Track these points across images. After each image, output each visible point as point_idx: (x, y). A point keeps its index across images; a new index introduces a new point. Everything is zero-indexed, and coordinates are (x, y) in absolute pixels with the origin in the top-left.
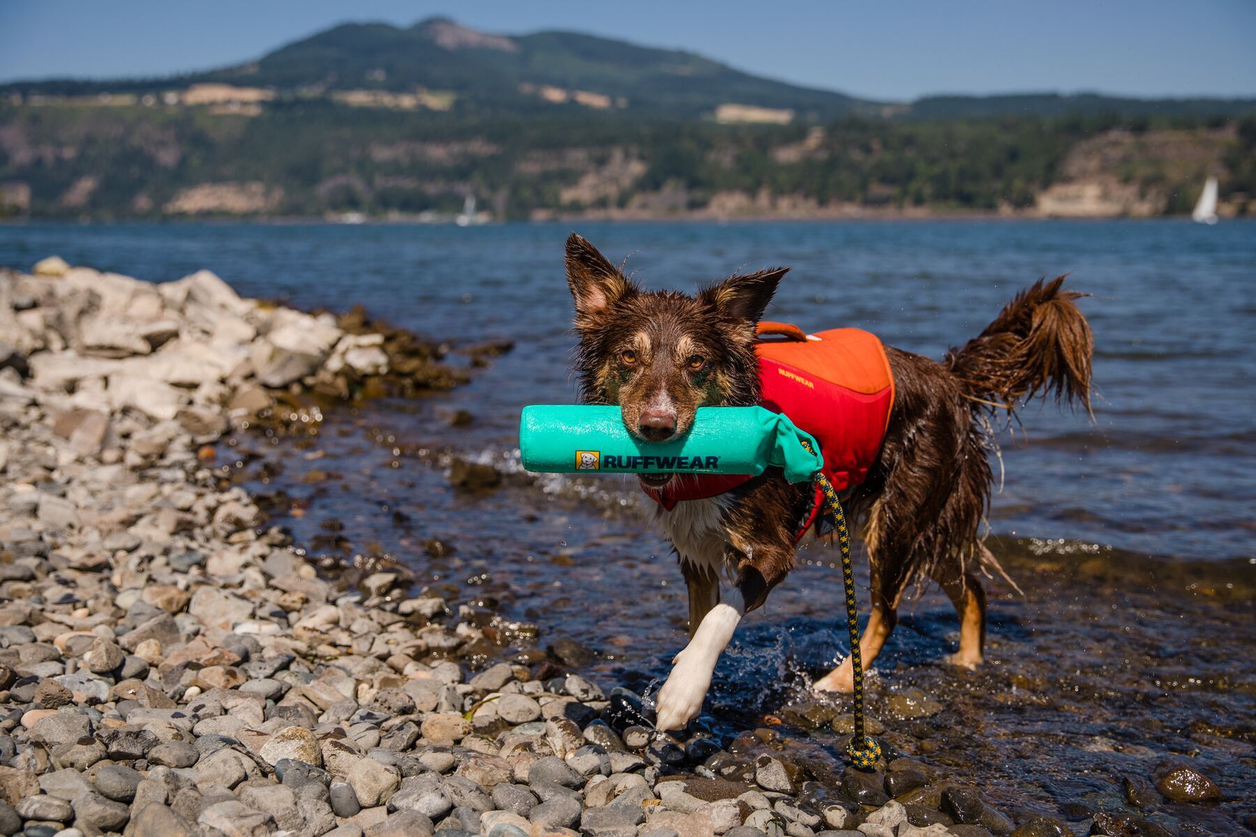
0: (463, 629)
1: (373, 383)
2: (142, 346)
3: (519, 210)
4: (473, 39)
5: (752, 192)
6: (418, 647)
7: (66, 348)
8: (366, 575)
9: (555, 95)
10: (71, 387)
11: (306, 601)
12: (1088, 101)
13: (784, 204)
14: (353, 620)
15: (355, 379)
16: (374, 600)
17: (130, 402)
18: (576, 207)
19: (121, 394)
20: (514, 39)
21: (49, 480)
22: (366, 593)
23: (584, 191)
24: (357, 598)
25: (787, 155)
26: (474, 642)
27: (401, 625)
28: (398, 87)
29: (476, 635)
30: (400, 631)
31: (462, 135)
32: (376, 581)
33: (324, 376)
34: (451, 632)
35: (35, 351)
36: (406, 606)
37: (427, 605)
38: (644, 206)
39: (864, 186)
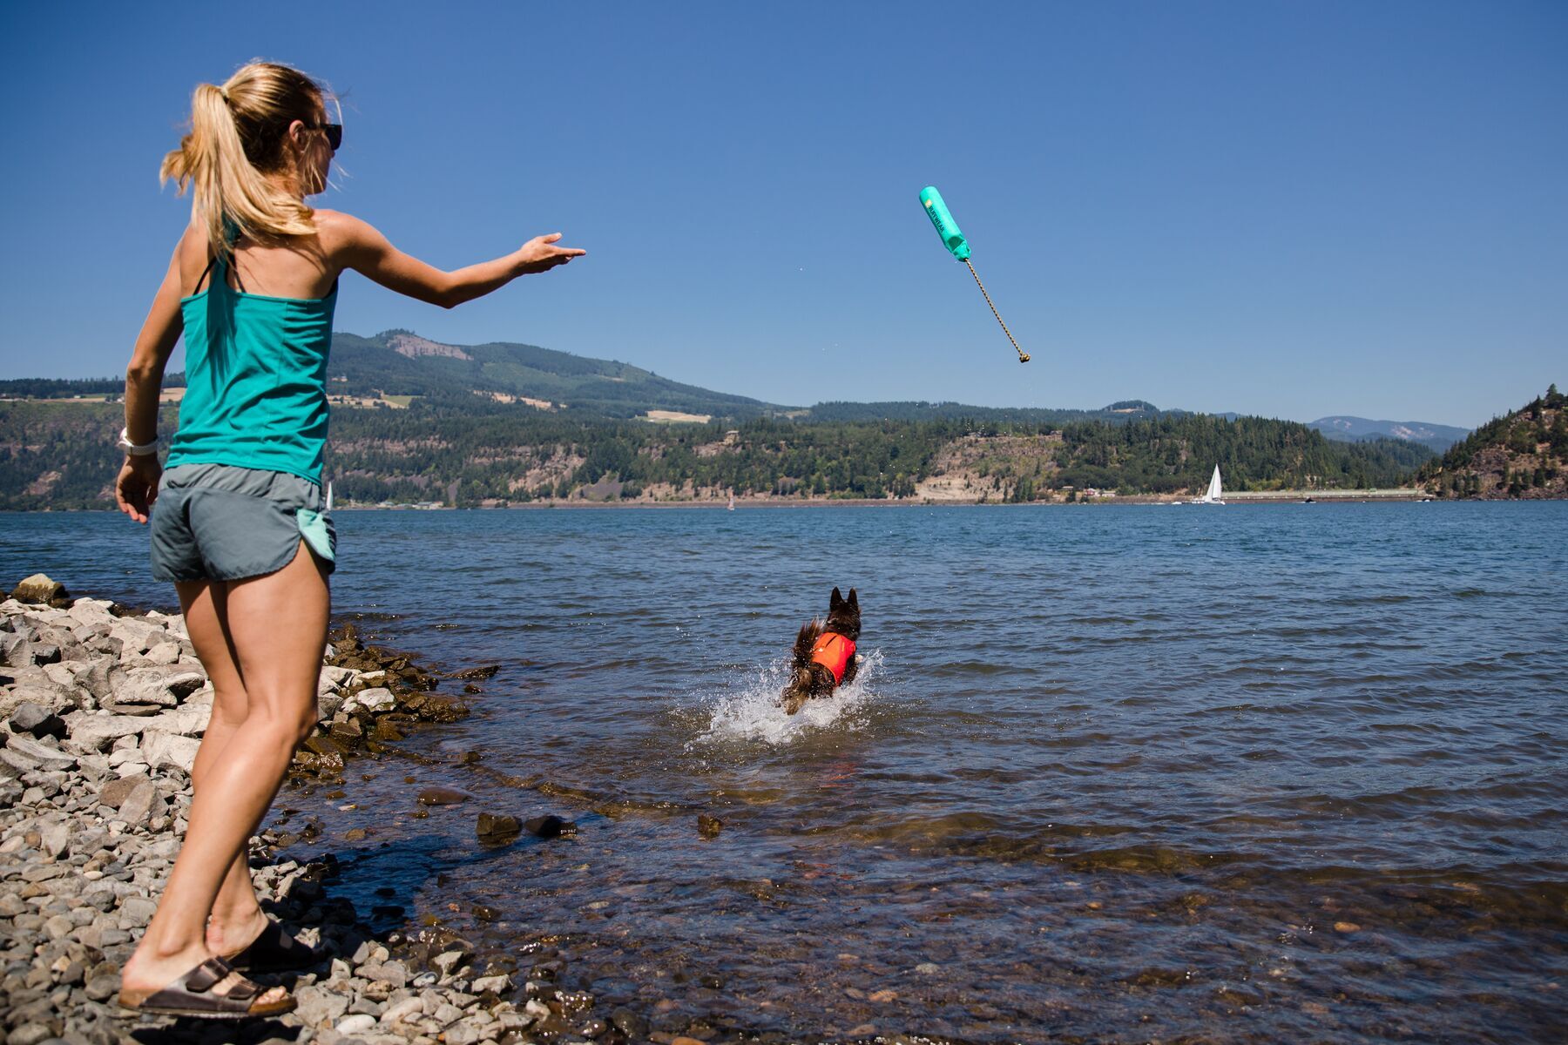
0: (532, 1006)
1: (384, 722)
2: (171, 699)
3: (470, 499)
4: (430, 349)
5: (678, 483)
6: (499, 1029)
7: (97, 707)
8: (435, 952)
9: (505, 399)
10: (107, 746)
11: (390, 989)
12: (950, 409)
13: (706, 492)
14: (437, 1007)
15: (367, 717)
16: (446, 980)
17: (167, 760)
18: (522, 496)
19: (156, 751)
20: (467, 350)
21: (111, 860)
22: (438, 969)
23: (530, 482)
24: (432, 979)
25: (707, 451)
26: (545, 1019)
27: (477, 1005)
28: (362, 391)
29: (545, 1011)
30: (479, 1013)
31: (417, 433)
32: (446, 959)
33: (340, 718)
34: (521, 1008)
35: (68, 710)
36: (478, 985)
37: (498, 983)
38: (582, 495)
39: (774, 478)
